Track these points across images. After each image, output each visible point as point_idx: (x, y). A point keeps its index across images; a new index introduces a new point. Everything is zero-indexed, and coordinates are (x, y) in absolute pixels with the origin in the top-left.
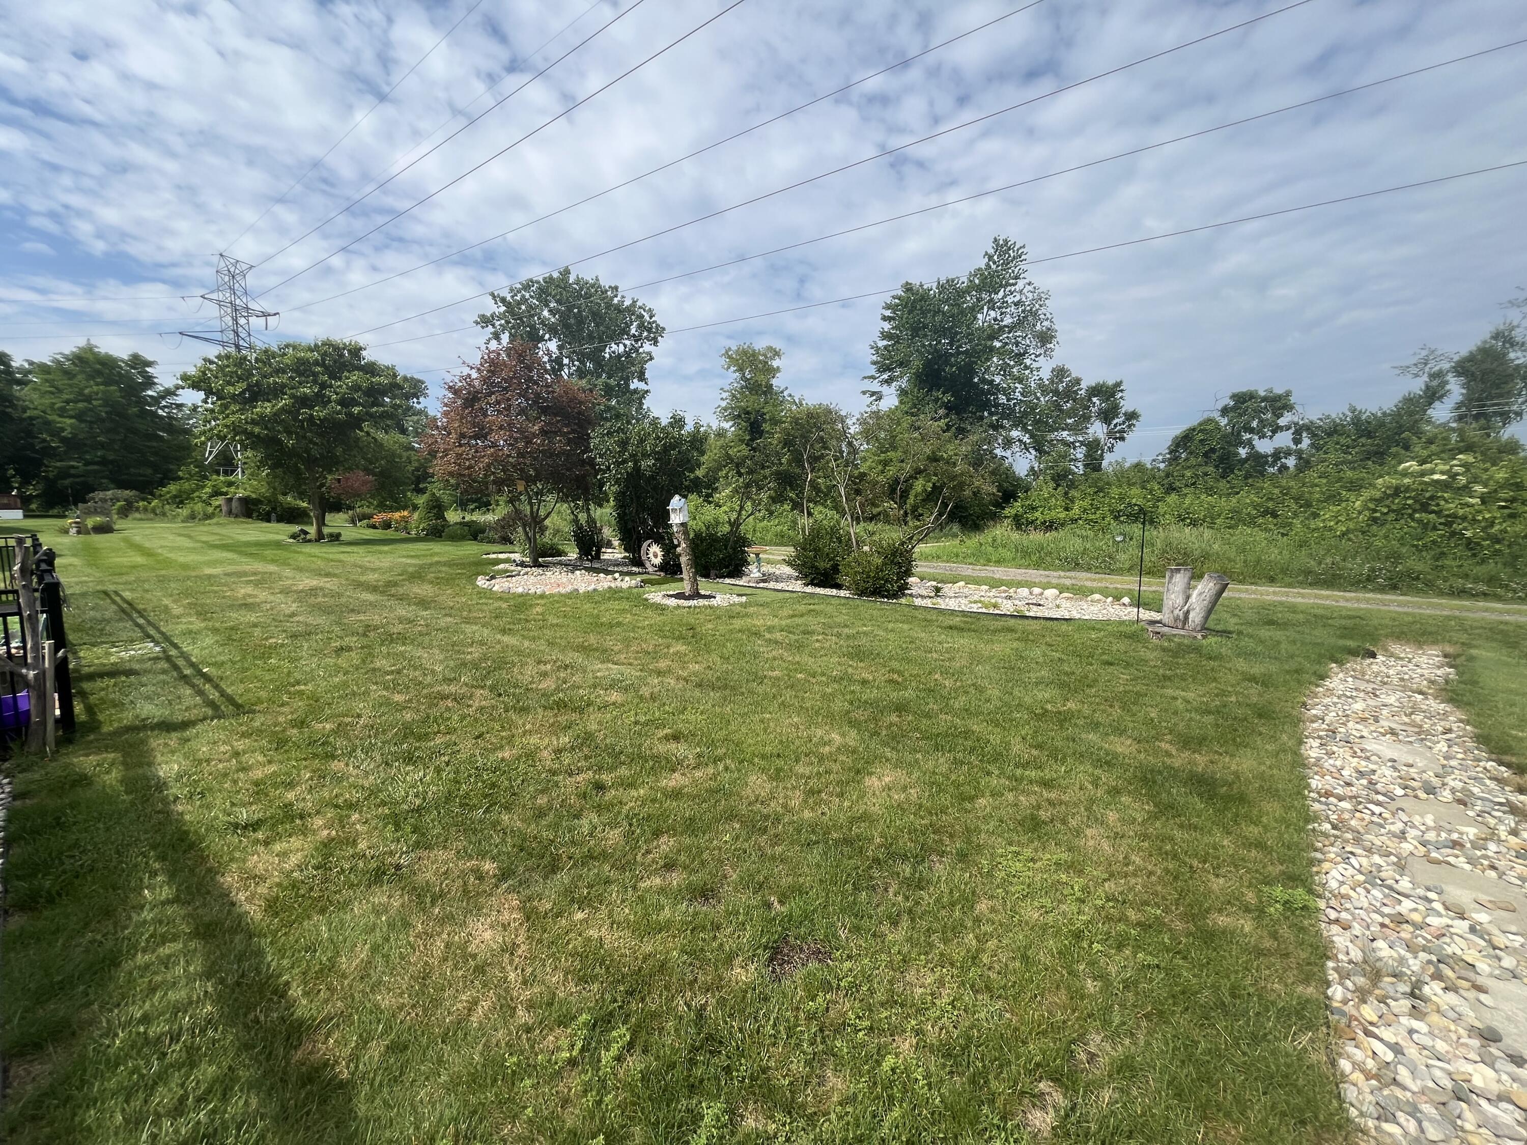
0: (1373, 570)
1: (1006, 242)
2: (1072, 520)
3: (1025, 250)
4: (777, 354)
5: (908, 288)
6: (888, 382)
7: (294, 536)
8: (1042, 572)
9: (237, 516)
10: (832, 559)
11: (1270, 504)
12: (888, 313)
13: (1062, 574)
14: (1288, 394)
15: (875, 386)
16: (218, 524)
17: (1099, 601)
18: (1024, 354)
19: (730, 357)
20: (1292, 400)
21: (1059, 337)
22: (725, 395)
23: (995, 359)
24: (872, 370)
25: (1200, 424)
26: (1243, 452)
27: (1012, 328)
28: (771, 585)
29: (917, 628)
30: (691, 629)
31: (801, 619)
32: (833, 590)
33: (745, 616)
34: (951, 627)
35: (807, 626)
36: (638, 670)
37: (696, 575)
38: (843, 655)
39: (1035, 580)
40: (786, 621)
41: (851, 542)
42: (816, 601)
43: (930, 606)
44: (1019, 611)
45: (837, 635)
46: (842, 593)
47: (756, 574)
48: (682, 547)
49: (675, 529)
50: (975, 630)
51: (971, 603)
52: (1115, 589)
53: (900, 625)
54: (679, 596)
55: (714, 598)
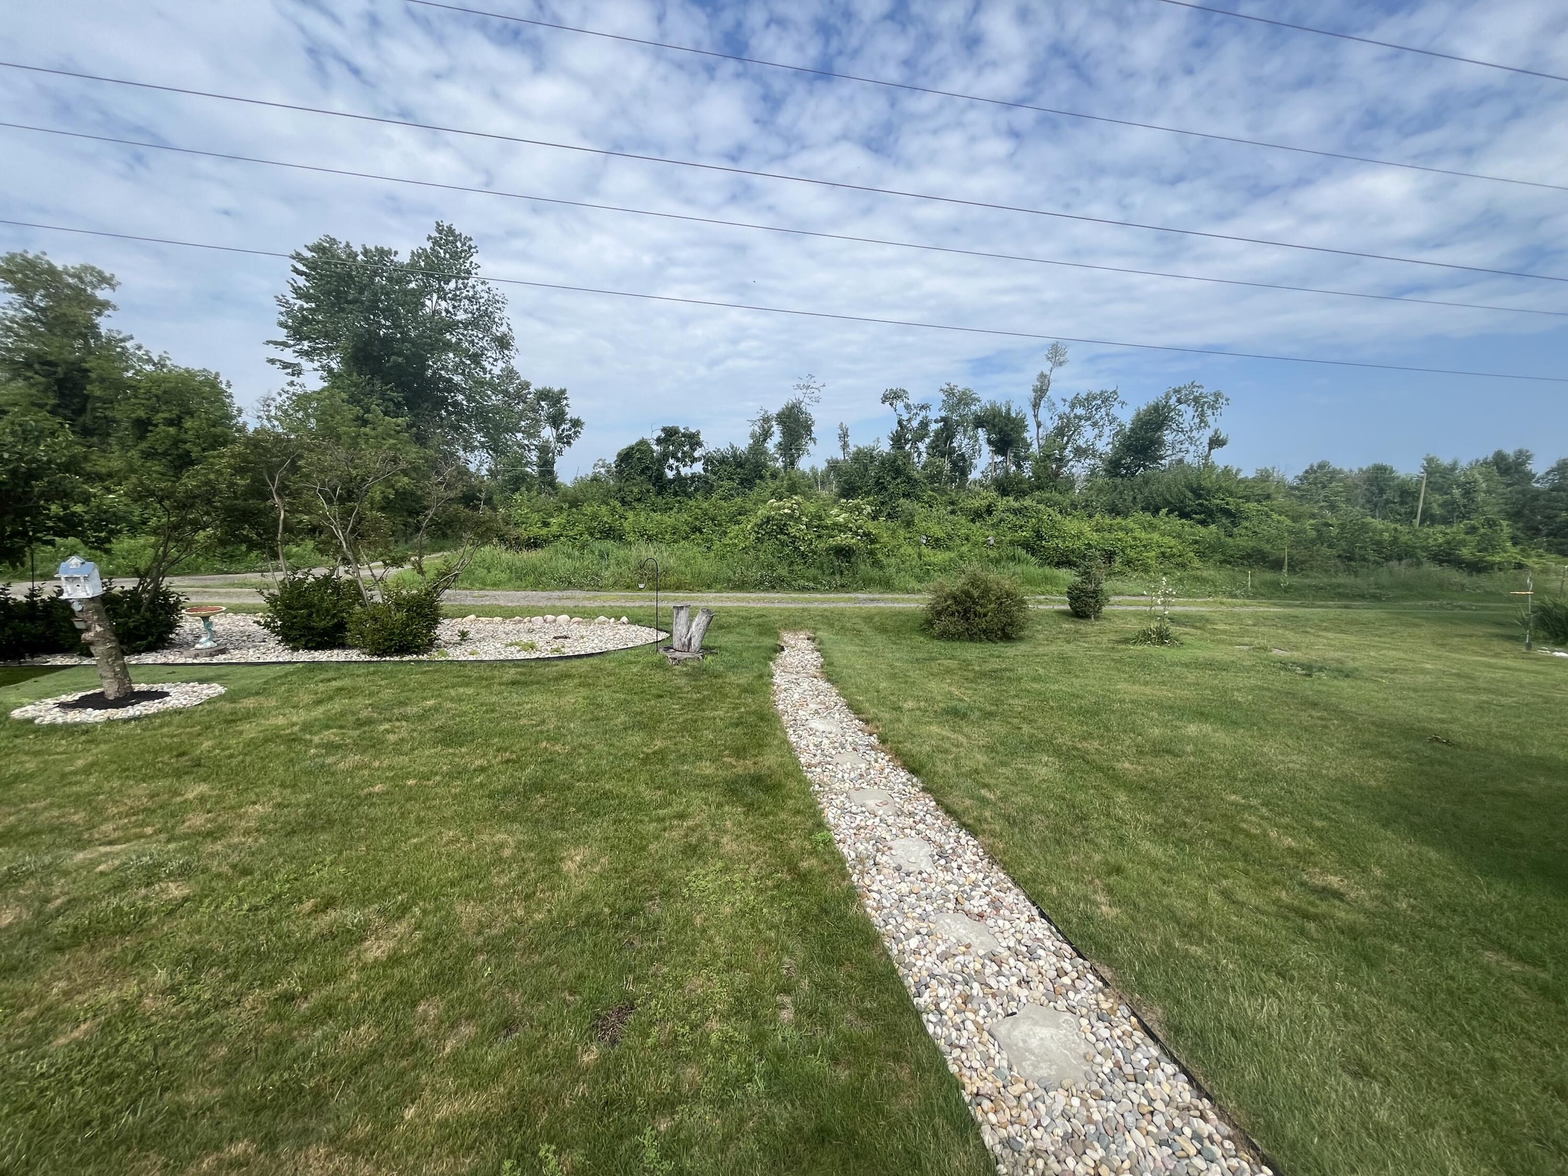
1: (452, 230)
2: (554, 537)
3: (473, 245)
6: (309, 354)
8: (541, 594)
10: (334, 616)
11: (697, 523)
12: (302, 266)
13: (560, 594)
14: (698, 433)
17: (604, 623)
18: (482, 355)
20: (702, 438)
21: (516, 343)
23: (451, 355)
25: (637, 444)
26: (670, 474)
27: (465, 326)
28: (236, 656)
29: (483, 691)
30: (183, 754)
31: (337, 706)
32: (336, 652)
33: (249, 716)
34: (513, 683)
35: (353, 714)
36: (169, 841)
37: (124, 666)
38: (435, 744)
39: (540, 604)
40: (319, 712)
41: (359, 593)
42: (331, 674)
43: (471, 658)
44: (557, 650)
45: (406, 718)
46: (354, 655)
47: (205, 643)
48: (94, 631)
49: (77, 607)
50: (538, 683)
51: (507, 646)
52: (612, 607)
53: (461, 690)
54: (97, 701)
55: (167, 694)
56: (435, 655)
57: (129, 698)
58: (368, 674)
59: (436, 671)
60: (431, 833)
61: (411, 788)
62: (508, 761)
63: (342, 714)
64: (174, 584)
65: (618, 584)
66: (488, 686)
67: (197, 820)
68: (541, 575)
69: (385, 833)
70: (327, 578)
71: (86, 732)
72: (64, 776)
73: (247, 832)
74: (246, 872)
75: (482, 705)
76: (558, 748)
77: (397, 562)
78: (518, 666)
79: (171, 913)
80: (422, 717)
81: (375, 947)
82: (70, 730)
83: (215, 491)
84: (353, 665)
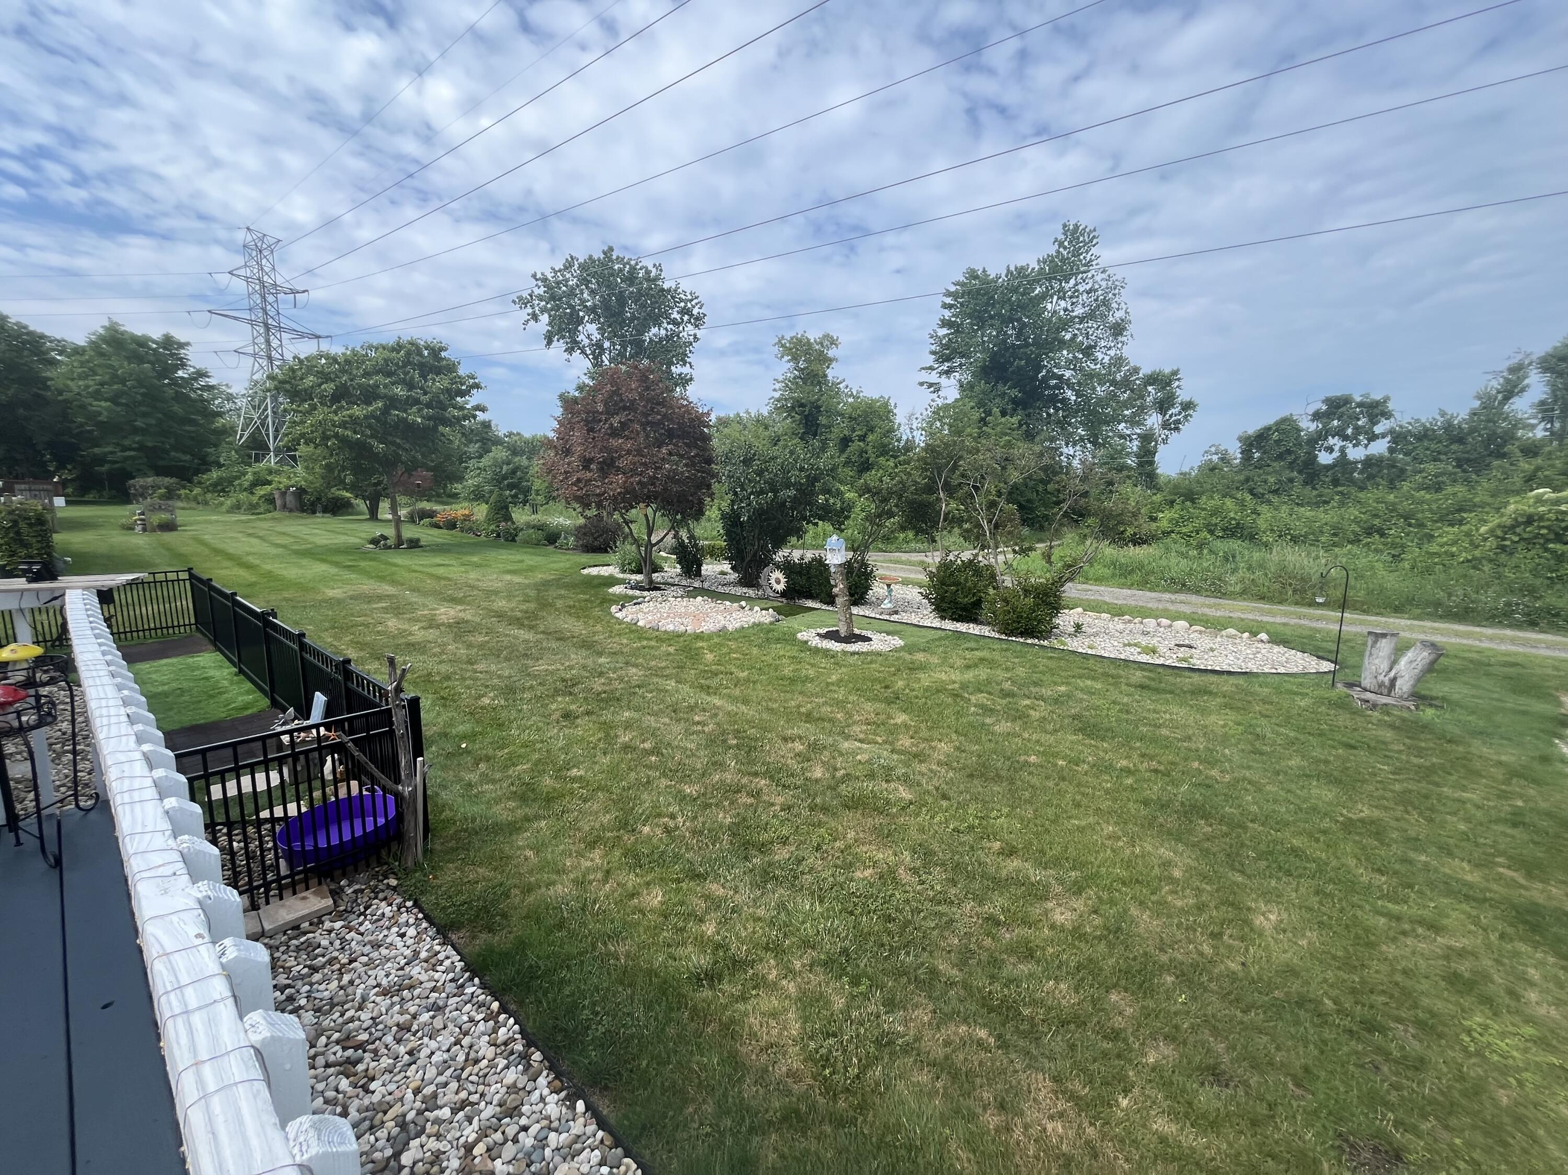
0: (1508, 604)
1: (1077, 227)
2: (1163, 533)
3: (1098, 235)
4: (833, 342)
5: (972, 274)
6: (948, 373)
7: (375, 542)
8: (1148, 594)
9: (291, 511)
10: (974, 595)
11: (1377, 522)
12: (949, 300)
13: (1173, 597)
14: (1386, 399)
15: (933, 377)
16: (273, 519)
17: (1235, 637)
18: (1095, 347)
19: (783, 346)
20: (1391, 406)
21: (1131, 328)
22: (778, 386)
23: (1065, 352)
24: (930, 360)
26: (1328, 459)
27: (1082, 320)
28: (904, 617)
29: (1111, 688)
30: (887, 687)
31: (983, 673)
32: (971, 625)
33: (922, 667)
34: (1142, 687)
35: (998, 684)
36: (892, 752)
37: (851, 614)
38: (1076, 731)
39: (1150, 605)
40: (969, 675)
41: (993, 576)
42: (972, 645)
43: (1090, 652)
44: (1185, 660)
45: (1042, 698)
46: (986, 631)
47: (887, 605)
48: (839, 587)
49: (833, 570)
50: (1171, 692)
51: (1125, 645)
52: (1242, 620)
53: (1089, 682)
54: (832, 636)
55: (870, 639)
56: (1055, 643)
57: (852, 638)
58: (1002, 650)
59: (1060, 659)
60: (1091, 820)
61: (1062, 767)
62: (1156, 771)
63: (989, 682)
64: (873, 558)
65: (1244, 593)
66: (1116, 685)
67: (905, 742)
68: (1147, 574)
69: (1048, 804)
70: (971, 561)
71: (833, 657)
72: (828, 684)
73: (939, 763)
74: (945, 797)
75: (1114, 702)
76: (1214, 773)
77: (1024, 551)
78: (1144, 670)
79: (903, 808)
80: (1057, 701)
81: (1058, 910)
82: (826, 653)
83: (904, 488)
84: (988, 640)
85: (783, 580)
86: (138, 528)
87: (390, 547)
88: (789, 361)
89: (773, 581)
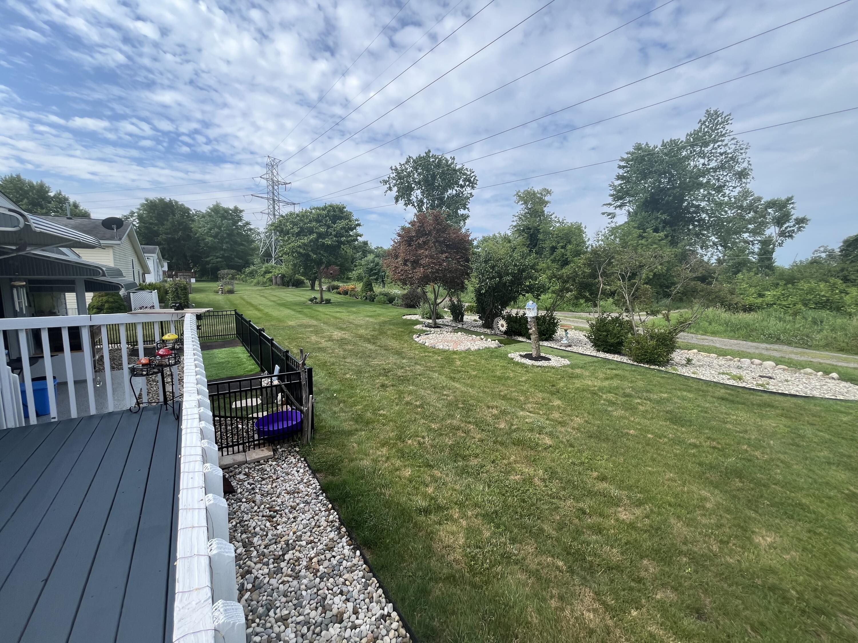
1: (716, 112)
2: (767, 305)
3: (731, 117)
4: (548, 192)
5: (638, 147)
6: (620, 206)
7: (311, 300)
8: (750, 344)
9: (279, 285)
10: (618, 338)
12: (623, 164)
13: (768, 346)
15: (611, 210)
16: (272, 289)
17: (810, 374)
18: (724, 186)
19: (519, 196)
21: (752, 174)
22: (515, 219)
23: (702, 191)
24: (610, 200)
27: (715, 170)
28: (574, 349)
29: (700, 398)
30: (553, 386)
31: (615, 383)
32: (616, 356)
33: (578, 377)
34: (723, 399)
35: (623, 389)
36: (547, 419)
37: (539, 345)
38: (666, 420)
39: (748, 351)
40: (606, 383)
41: (632, 328)
42: (613, 366)
43: (693, 376)
44: (762, 385)
45: (650, 400)
46: (625, 359)
47: (565, 341)
48: (533, 330)
49: (529, 320)
50: (743, 404)
51: (719, 373)
52: (820, 363)
53: (685, 393)
54: (528, 356)
55: (550, 360)
56: (669, 369)
57: (539, 358)
58: (631, 371)
59: (670, 378)
60: (660, 469)
61: (649, 438)
62: (714, 448)
63: (617, 388)
64: (557, 315)
65: (827, 346)
66: (704, 396)
67: (556, 415)
68: (752, 331)
69: (634, 457)
70: (617, 318)
71: (526, 367)
72: (519, 381)
73: (573, 428)
74: (572, 446)
75: (698, 406)
76: (757, 453)
77: (654, 313)
78: (727, 389)
79: (545, 449)
80: (659, 402)
81: (624, 513)
82: (523, 365)
83: (577, 275)
84: (624, 365)
85: (505, 325)
86: (220, 292)
87: (318, 303)
88: (522, 204)
89: (500, 326)
